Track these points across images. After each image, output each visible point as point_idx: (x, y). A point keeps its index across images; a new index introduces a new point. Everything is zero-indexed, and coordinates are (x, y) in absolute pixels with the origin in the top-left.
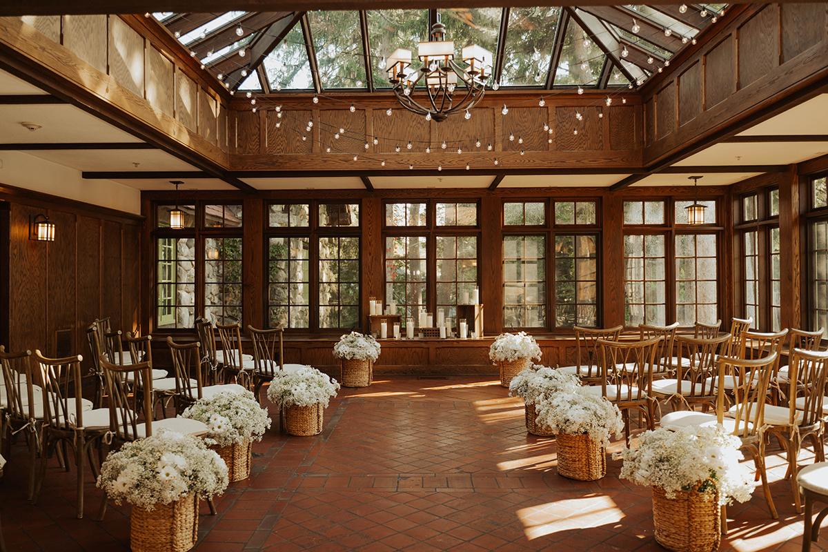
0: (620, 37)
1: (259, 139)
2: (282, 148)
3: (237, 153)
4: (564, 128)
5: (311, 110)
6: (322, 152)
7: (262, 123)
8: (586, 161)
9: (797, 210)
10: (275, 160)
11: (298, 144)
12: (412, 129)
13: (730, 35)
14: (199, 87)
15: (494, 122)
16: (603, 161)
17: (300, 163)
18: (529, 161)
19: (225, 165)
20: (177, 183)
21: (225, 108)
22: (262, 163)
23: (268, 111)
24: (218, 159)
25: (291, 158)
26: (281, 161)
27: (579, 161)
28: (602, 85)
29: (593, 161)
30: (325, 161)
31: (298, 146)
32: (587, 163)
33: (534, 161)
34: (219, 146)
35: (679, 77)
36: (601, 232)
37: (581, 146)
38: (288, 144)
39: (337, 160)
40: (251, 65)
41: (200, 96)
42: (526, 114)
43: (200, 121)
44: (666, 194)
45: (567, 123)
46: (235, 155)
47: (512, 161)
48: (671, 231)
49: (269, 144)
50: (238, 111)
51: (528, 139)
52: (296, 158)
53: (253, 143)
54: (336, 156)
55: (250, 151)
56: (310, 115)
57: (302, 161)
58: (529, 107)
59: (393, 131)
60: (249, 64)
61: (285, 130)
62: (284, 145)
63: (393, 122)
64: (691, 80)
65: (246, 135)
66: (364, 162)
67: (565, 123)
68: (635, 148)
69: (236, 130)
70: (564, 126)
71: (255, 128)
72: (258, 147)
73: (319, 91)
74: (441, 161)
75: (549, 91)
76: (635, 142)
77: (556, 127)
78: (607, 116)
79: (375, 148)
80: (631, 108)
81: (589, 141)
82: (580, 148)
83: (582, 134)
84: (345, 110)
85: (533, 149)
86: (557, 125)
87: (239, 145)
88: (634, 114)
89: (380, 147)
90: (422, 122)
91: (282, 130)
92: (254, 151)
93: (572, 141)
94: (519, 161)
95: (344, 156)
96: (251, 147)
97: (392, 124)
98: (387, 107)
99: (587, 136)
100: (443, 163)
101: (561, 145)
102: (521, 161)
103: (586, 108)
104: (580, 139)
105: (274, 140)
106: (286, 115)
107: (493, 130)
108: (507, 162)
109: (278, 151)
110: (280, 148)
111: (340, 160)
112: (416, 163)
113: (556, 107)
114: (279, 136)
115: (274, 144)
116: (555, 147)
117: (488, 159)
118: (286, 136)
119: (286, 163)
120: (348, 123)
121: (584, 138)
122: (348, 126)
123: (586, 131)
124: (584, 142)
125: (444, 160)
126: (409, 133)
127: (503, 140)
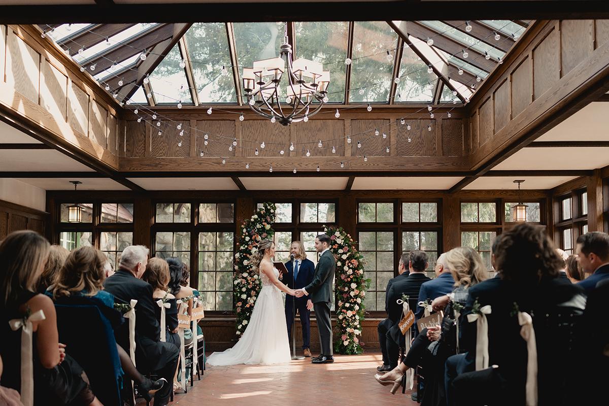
0: (449, 61)
1: (145, 144)
2: (164, 152)
3: (125, 156)
5: (189, 120)
6: (197, 155)
7: (147, 131)
8: (422, 165)
9: (601, 209)
10: (157, 163)
12: (274, 137)
13: (528, 56)
14: (91, 98)
15: (345, 131)
16: (436, 165)
17: (179, 166)
18: (374, 165)
19: (113, 166)
20: (76, 183)
21: (116, 118)
22: (146, 165)
24: (108, 160)
25: (171, 161)
26: (162, 163)
27: (416, 165)
28: (436, 101)
29: (428, 165)
30: (200, 164)
31: (178, 151)
32: (423, 167)
33: (378, 165)
34: (108, 149)
35: (494, 93)
36: (442, 229)
37: (418, 152)
38: (169, 149)
39: (209, 163)
40: (137, 82)
41: (92, 106)
43: (91, 127)
44: (497, 196)
45: (406, 133)
46: (124, 158)
47: (359, 165)
48: (501, 228)
49: (153, 149)
50: (127, 121)
51: (373, 146)
52: (175, 161)
53: (140, 148)
54: (210, 159)
55: (137, 155)
56: (188, 124)
57: (181, 164)
58: (374, 119)
59: (258, 139)
60: (136, 80)
61: (167, 137)
62: (166, 149)
63: (259, 130)
64: (502, 95)
65: (134, 141)
66: (234, 164)
67: (404, 133)
68: (463, 155)
69: (125, 137)
70: (404, 136)
71: (141, 135)
72: (143, 151)
73: (197, 105)
74: (298, 165)
75: (391, 106)
76: (463, 149)
77: (397, 136)
78: (440, 127)
79: (243, 153)
80: (460, 121)
81: (425, 149)
82: (417, 154)
83: (419, 142)
84: (218, 120)
85: (377, 155)
86: (398, 134)
87: (127, 149)
88: (463, 125)
89: (248, 152)
90: (283, 131)
91: (164, 137)
92: (140, 155)
93: (411, 148)
94: (365, 165)
95: (216, 159)
96: (137, 151)
97: (258, 133)
98: (254, 118)
99: (423, 144)
100: (301, 166)
101: (401, 151)
102: (367, 164)
103: (422, 120)
104: (417, 147)
105: (157, 146)
106: (168, 125)
107: (343, 138)
108: (355, 166)
109: (160, 155)
110: (162, 153)
111: (213, 163)
112: (277, 166)
113: (397, 119)
114: (161, 142)
115: (157, 148)
116: (396, 153)
117: (339, 162)
118: (167, 142)
119: (167, 165)
120: (220, 131)
121: (420, 146)
122: (221, 134)
123: (422, 140)
124: (420, 150)
125: (301, 164)
126: (272, 140)
127: (352, 147)
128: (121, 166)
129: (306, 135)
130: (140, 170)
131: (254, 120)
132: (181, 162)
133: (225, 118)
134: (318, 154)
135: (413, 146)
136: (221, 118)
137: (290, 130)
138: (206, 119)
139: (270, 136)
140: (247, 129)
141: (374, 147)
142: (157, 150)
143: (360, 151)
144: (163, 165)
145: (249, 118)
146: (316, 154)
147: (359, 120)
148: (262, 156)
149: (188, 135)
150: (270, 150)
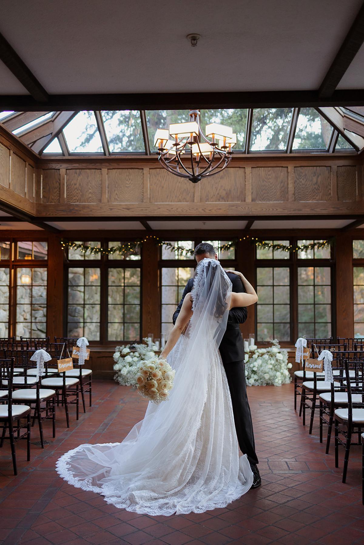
0: (344, 113)
1: (60, 191)
2: (78, 199)
3: (42, 202)
4: (301, 184)
6: (108, 201)
7: (61, 179)
8: (318, 210)
10: (72, 208)
11: (90, 195)
12: (180, 185)
14: (12, 152)
15: (245, 178)
16: (332, 209)
17: (91, 211)
18: (273, 210)
19: (32, 212)
21: (33, 167)
22: (63, 211)
23: (67, 169)
24: (27, 208)
25: (84, 207)
26: (76, 208)
27: (313, 210)
28: (331, 150)
29: (324, 210)
30: (111, 209)
31: (90, 197)
33: (277, 210)
34: (27, 197)
36: (335, 265)
37: (314, 197)
38: (82, 195)
39: (118, 208)
41: (12, 159)
42: (270, 173)
43: (12, 178)
45: (303, 180)
46: (41, 204)
47: (259, 210)
49: (67, 195)
50: (43, 170)
51: (273, 192)
52: (88, 207)
53: (55, 195)
54: (120, 205)
55: (53, 201)
56: (100, 173)
57: (93, 209)
58: (273, 167)
59: (165, 186)
60: (52, 134)
61: (80, 185)
62: (79, 195)
63: (165, 178)
65: (49, 188)
66: (142, 210)
67: (301, 179)
68: (357, 200)
69: (42, 185)
70: (301, 182)
71: (56, 183)
72: (58, 198)
73: (107, 153)
74: (203, 210)
75: (288, 155)
76: (357, 194)
77: (295, 183)
78: (335, 174)
79: (151, 199)
80: (354, 167)
81: (321, 194)
82: (313, 199)
83: (315, 188)
84: (127, 169)
85: (276, 201)
86: (295, 181)
87: (43, 196)
88: (357, 172)
89: (155, 198)
91: (78, 184)
92: (55, 201)
93: (307, 193)
94: (264, 210)
95: (126, 205)
96: (53, 197)
97: (165, 180)
99: (319, 190)
100: (205, 211)
101: (299, 197)
102: (266, 209)
103: (318, 168)
104: (314, 192)
105: (71, 192)
106: (81, 173)
107: (244, 185)
108: (255, 211)
109: (74, 201)
110: (76, 199)
111: (123, 208)
112: (183, 211)
113: (295, 167)
114: (75, 189)
115: (71, 195)
116: (293, 199)
117: (240, 208)
118: (80, 189)
119: (80, 210)
120: (130, 179)
121: (316, 192)
122: (130, 182)
123: (319, 186)
124: (317, 195)
125: (205, 209)
126: (178, 187)
127: (252, 193)
128: (38, 211)
129: (209, 182)
130: (56, 215)
131: (161, 168)
132: (93, 208)
133: (133, 167)
134: (221, 200)
135: (310, 192)
136: (130, 167)
138: (116, 167)
139: (176, 183)
140: (154, 177)
142: (71, 196)
143: (260, 197)
144: (77, 210)
145: (156, 167)
146: (219, 200)
147: (259, 168)
148: (169, 202)
149: (100, 182)
150: (176, 197)
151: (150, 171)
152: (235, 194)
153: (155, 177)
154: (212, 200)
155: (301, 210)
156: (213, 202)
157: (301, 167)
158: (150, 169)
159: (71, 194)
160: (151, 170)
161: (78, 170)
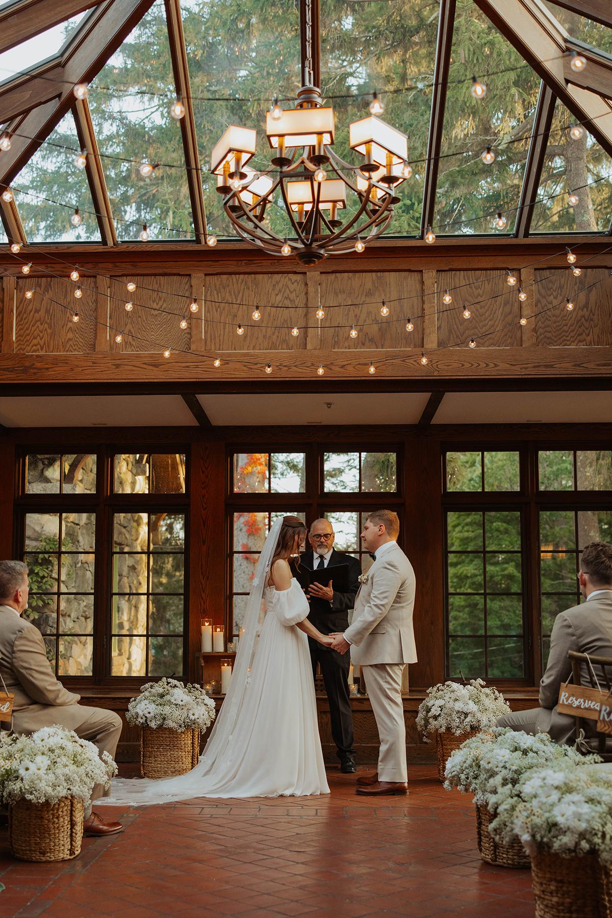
1: (2, 327)
2: (42, 343)
4: (551, 306)
5: (95, 277)
6: (111, 349)
7: (6, 299)
8: (591, 366)
10: (27, 364)
11: (70, 335)
15: (423, 295)
17: (72, 370)
18: (487, 365)
22: (7, 369)
23: (18, 278)
25: (56, 361)
26: (38, 365)
27: (579, 366)
29: (604, 365)
30: (118, 366)
31: (69, 339)
32: (593, 368)
33: (496, 365)
37: (581, 338)
38: (53, 335)
39: (134, 363)
42: (480, 282)
45: (556, 298)
47: (455, 365)
49: (18, 335)
51: (484, 326)
52: (65, 361)
54: (138, 356)
56: (93, 285)
57: (77, 366)
58: (486, 269)
59: (240, 312)
61: (47, 311)
62: (46, 335)
63: (241, 294)
66: (187, 367)
67: (552, 297)
70: (551, 303)
73: (110, 243)
74: (326, 366)
75: (521, 240)
77: (536, 305)
79: (209, 343)
81: (597, 330)
82: (580, 341)
83: (584, 316)
84: (155, 275)
85: (495, 345)
86: (538, 301)
89: (217, 340)
90: (293, 296)
91: (42, 311)
93: (566, 328)
94: (468, 365)
95: (151, 356)
97: (239, 300)
98: (229, 270)
99: (592, 320)
100: (331, 369)
101: (545, 337)
102: (472, 365)
103: (589, 270)
104: (580, 327)
105: (27, 329)
106: (50, 285)
107: (420, 309)
108: (446, 367)
109: (34, 348)
110: (39, 344)
111: (145, 364)
112: (280, 369)
113: (536, 269)
114: (36, 322)
115: (28, 335)
116: (534, 340)
117: (411, 361)
118: (48, 321)
119: (47, 369)
120: (160, 299)
121: (587, 325)
122: (160, 304)
123: (591, 311)
124: (587, 332)
125: (332, 363)
126: (269, 315)
127: (439, 328)
131: (231, 274)
132: (76, 363)
133: (168, 271)
134: (367, 343)
135: (572, 325)
136: (161, 271)
137: (306, 293)
140: (215, 292)
141: (487, 327)
142: (28, 338)
143: (457, 337)
144: (40, 369)
145: (219, 271)
146: (364, 344)
147: (453, 272)
148: (248, 349)
149: (93, 306)
150: (265, 337)
151: (205, 280)
152: (399, 331)
153: (217, 294)
154: (346, 344)
155: (551, 366)
156: (349, 348)
157: (550, 268)
158: (206, 275)
159: (28, 332)
160: (208, 278)
161: (44, 279)
